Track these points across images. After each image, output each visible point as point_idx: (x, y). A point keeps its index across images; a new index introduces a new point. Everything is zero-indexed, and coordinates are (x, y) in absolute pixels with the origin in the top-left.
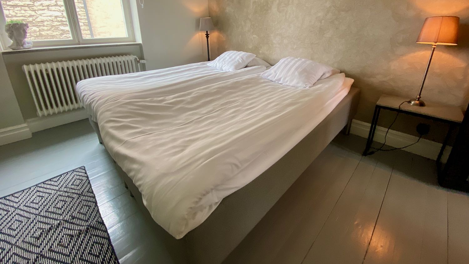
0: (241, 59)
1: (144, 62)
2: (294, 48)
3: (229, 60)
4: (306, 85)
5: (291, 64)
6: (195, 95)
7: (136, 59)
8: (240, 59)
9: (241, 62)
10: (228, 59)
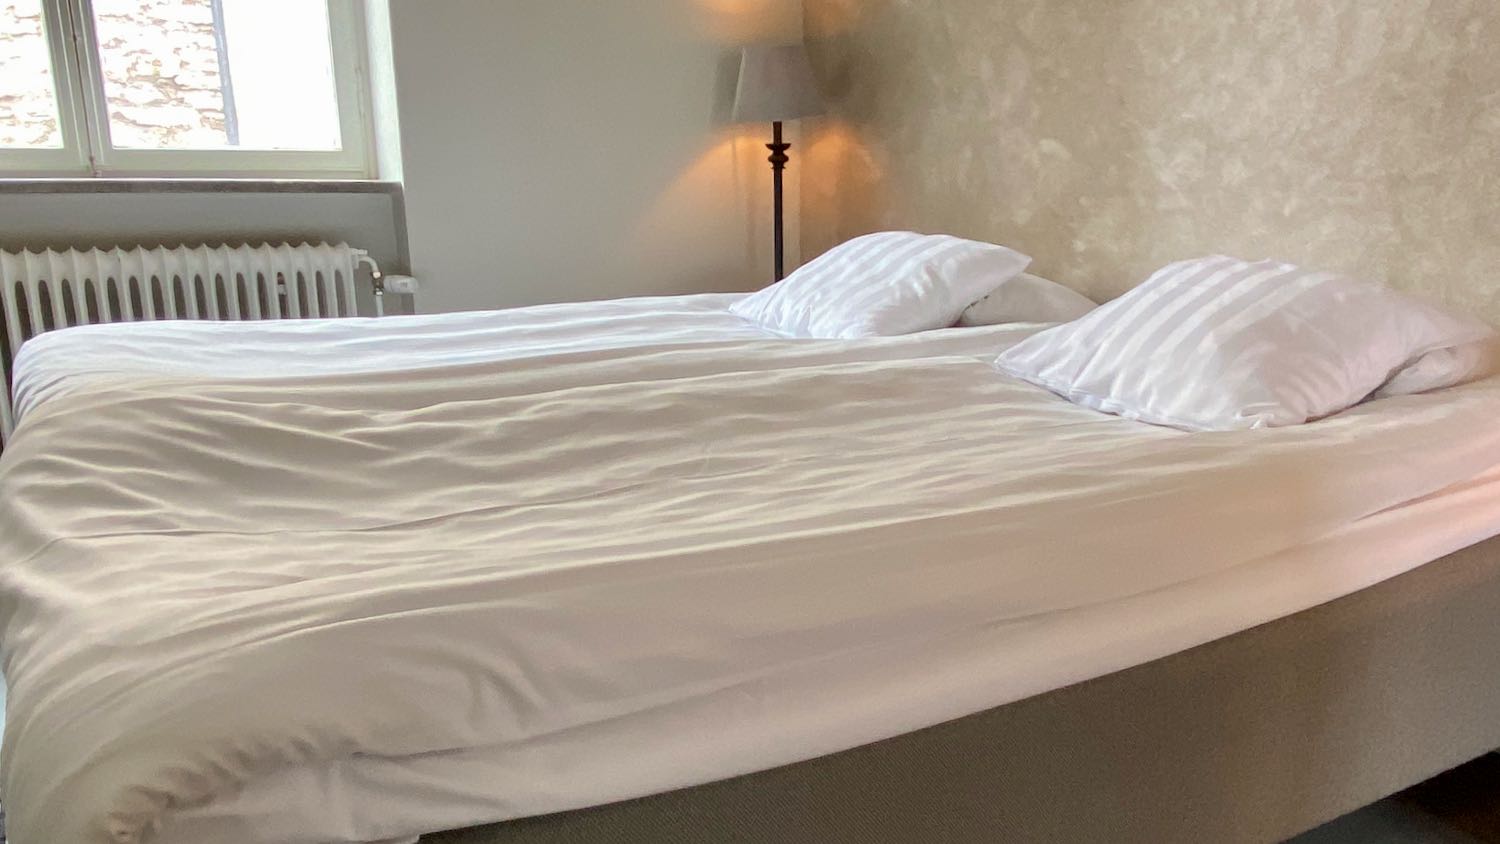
0: (926, 277)
1: (405, 285)
2: (1287, 211)
3: (856, 281)
4: (1246, 414)
5: (1198, 291)
6: (533, 417)
7: (363, 271)
8: (919, 277)
9: (920, 292)
10: (850, 277)
